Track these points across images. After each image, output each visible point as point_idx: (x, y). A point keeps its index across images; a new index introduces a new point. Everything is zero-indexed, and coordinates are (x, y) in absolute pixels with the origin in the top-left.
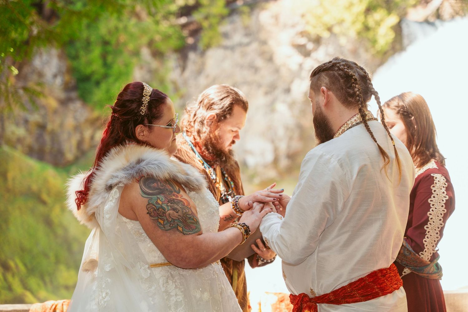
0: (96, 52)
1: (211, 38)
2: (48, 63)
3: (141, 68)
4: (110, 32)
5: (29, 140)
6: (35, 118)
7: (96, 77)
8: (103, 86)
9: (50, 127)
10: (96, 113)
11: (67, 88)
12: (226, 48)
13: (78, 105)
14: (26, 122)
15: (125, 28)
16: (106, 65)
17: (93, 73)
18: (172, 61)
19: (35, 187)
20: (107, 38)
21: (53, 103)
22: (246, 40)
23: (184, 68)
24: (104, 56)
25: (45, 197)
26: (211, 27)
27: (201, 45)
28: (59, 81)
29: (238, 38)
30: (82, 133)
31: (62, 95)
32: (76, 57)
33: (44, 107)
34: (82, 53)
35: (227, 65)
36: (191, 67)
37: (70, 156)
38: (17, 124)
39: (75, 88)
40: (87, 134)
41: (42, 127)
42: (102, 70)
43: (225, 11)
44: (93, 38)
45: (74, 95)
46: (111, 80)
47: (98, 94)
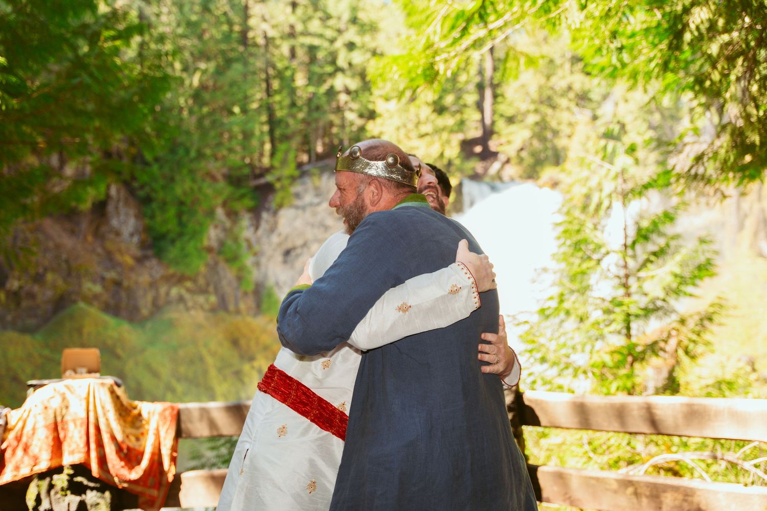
0: (172, 212)
1: (283, 199)
2: (125, 222)
3: (216, 227)
4: (185, 193)
5: (106, 297)
6: (111, 275)
7: (172, 235)
8: (178, 244)
9: (126, 283)
10: (171, 271)
11: (143, 245)
12: (297, 207)
13: (154, 262)
14: (103, 279)
15: (200, 189)
16: (181, 224)
17: (168, 232)
18: (246, 221)
19: (110, 342)
20: (183, 198)
21: (129, 260)
22: (316, 200)
23: (257, 227)
24: (179, 215)
25: (119, 351)
26: (283, 188)
27: (273, 205)
28: (135, 239)
29: (309, 198)
30: (157, 290)
31: (139, 253)
32: (152, 217)
33: (120, 264)
34: (158, 213)
35: (298, 223)
36: (264, 226)
37: (145, 312)
38: (94, 282)
39: (151, 246)
40: (163, 290)
41: (118, 284)
42: (177, 229)
43: (297, 173)
44: (169, 199)
45: (150, 252)
46: (186, 238)
47: (173, 252)
